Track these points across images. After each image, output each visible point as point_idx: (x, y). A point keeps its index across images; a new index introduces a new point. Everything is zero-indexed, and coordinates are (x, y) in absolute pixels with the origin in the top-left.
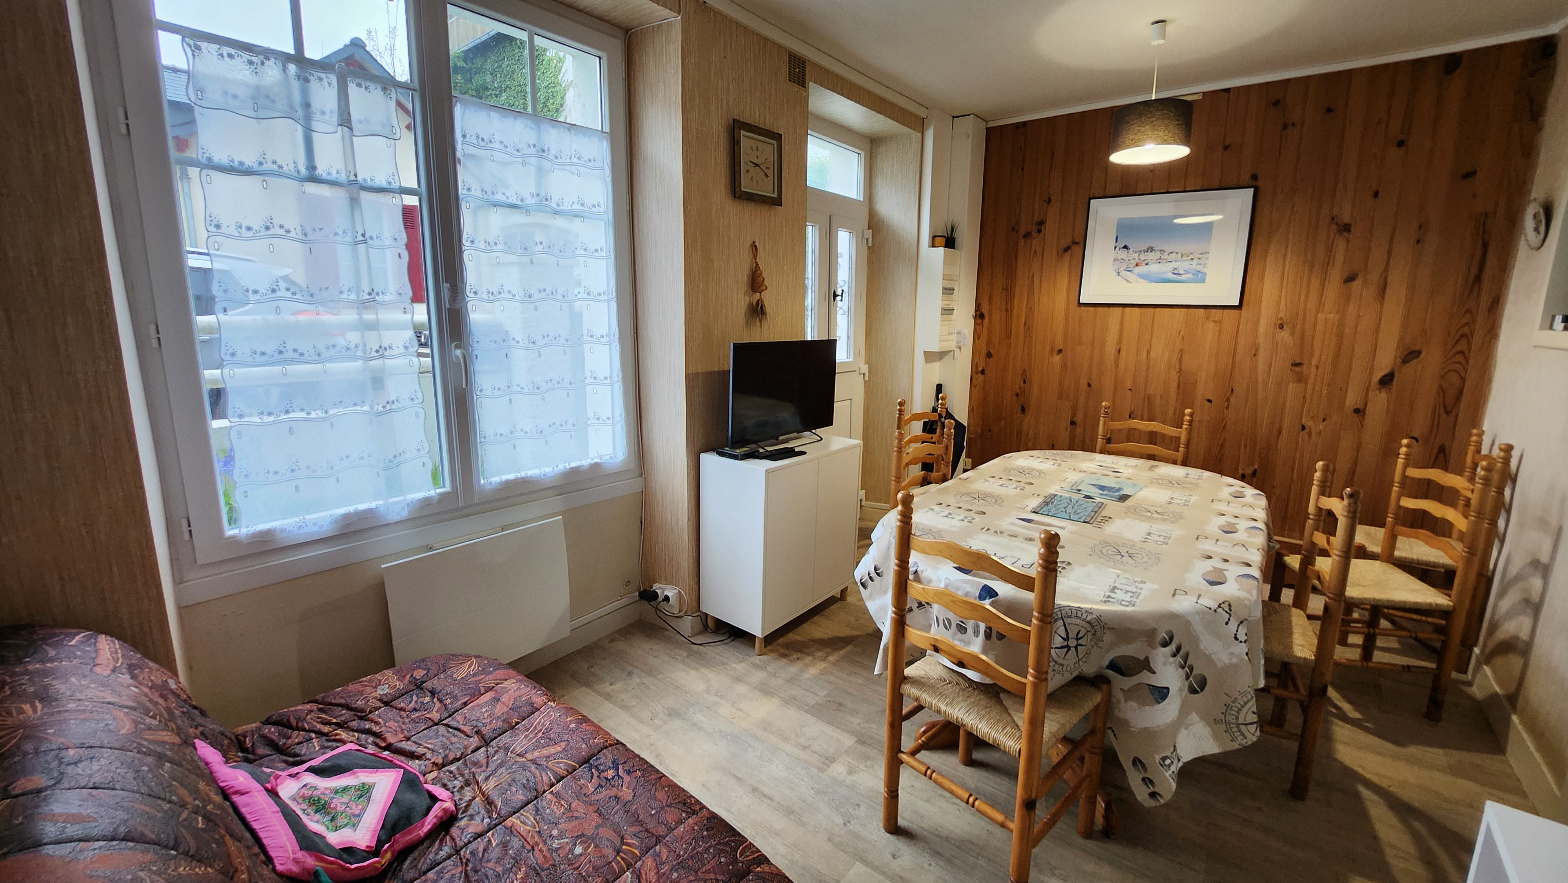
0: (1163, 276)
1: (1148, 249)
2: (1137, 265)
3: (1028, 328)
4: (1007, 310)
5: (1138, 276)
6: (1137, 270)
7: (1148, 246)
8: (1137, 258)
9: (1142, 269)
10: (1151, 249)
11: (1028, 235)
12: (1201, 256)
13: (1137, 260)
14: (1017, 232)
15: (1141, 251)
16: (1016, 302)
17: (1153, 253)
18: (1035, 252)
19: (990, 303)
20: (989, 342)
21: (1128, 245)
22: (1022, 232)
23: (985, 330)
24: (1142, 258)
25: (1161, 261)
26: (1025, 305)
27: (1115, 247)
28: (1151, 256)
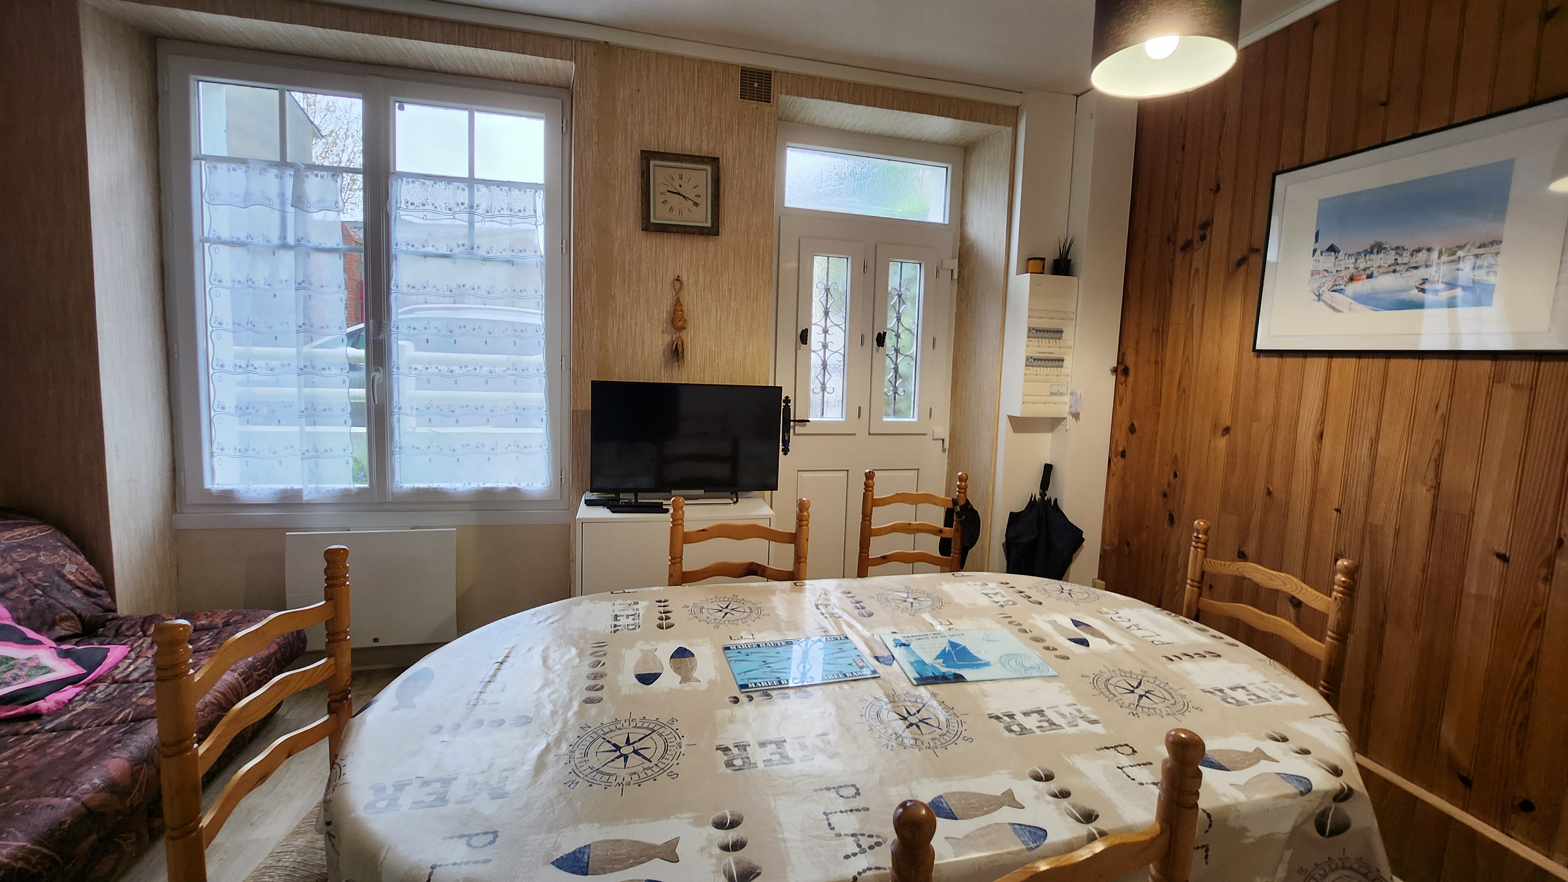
0: (1403, 296)
1: (1372, 248)
2: (1352, 279)
3: (1183, 391)
4: (1157, 362)
5: (1354, 299)
6: (1352, 288)
7: (1373, 243)
8: (1352, 266)
9: (1362, 286)
10: (1378, 248)
11: (1188, 246)
12: (1481, 251)
13: (1352, 270)
14: (1174, 243)
15: (1359, 253)
16: (1169, 349)
17: (1381, 255)
18: (1197, 270)
19: (1137, 352)
20: (1133, 411)
21: (1336, 244)
22: (1180, 242)
23: (1129, 392)
24: (1362, 265)
25: (1398, 268)
26: (1181, 354)
27: (1315, 251)
28: (1378, 260)
